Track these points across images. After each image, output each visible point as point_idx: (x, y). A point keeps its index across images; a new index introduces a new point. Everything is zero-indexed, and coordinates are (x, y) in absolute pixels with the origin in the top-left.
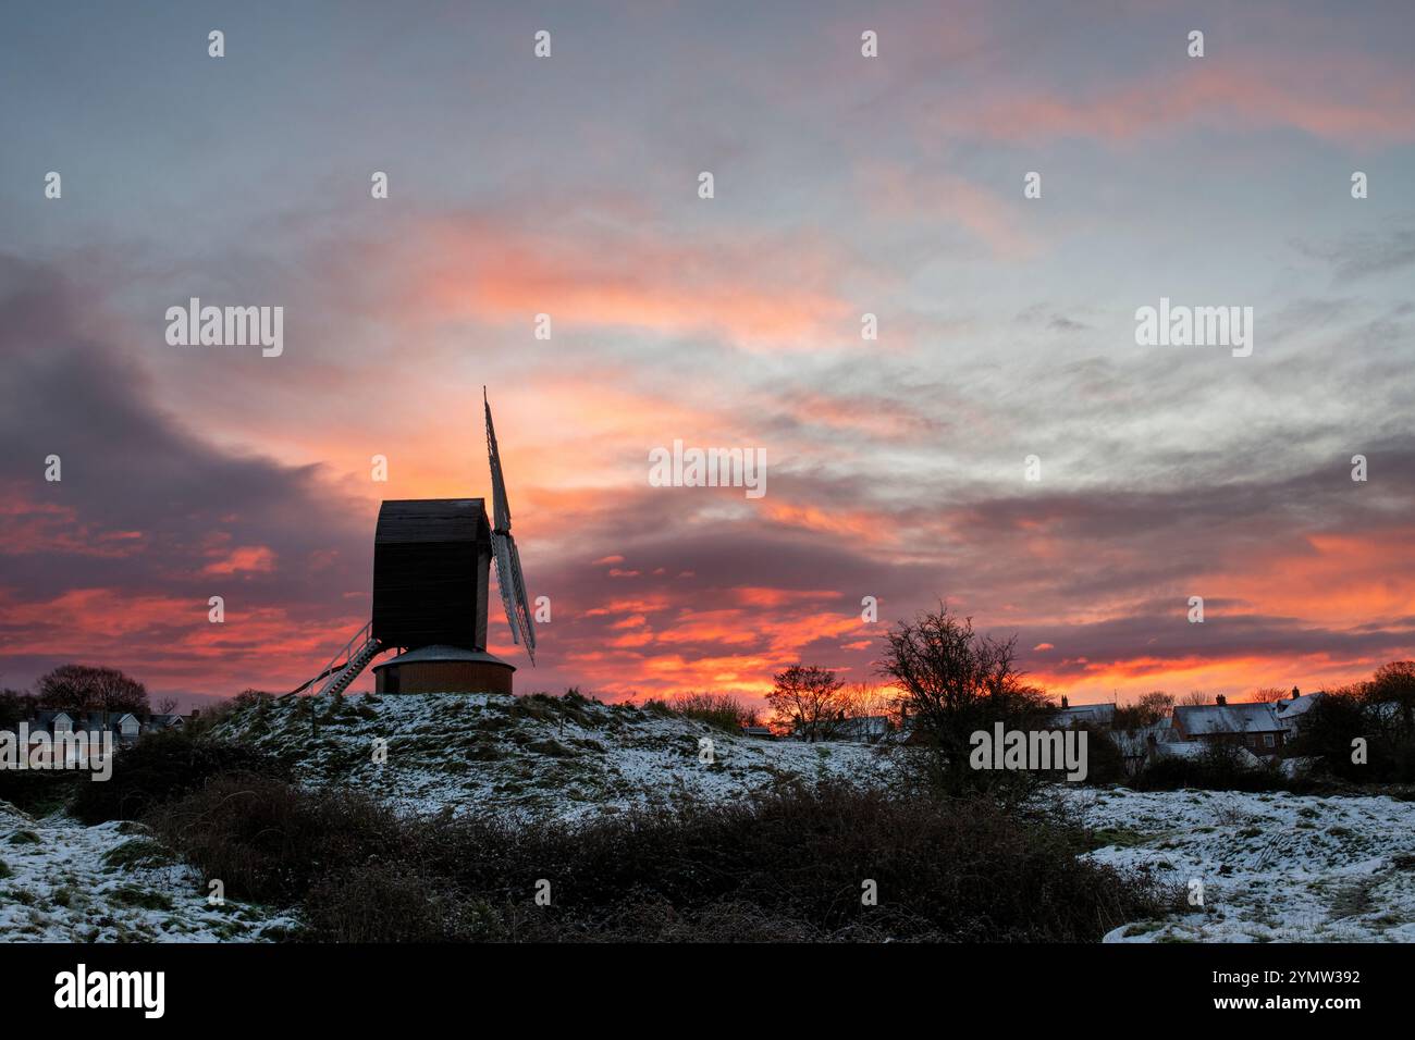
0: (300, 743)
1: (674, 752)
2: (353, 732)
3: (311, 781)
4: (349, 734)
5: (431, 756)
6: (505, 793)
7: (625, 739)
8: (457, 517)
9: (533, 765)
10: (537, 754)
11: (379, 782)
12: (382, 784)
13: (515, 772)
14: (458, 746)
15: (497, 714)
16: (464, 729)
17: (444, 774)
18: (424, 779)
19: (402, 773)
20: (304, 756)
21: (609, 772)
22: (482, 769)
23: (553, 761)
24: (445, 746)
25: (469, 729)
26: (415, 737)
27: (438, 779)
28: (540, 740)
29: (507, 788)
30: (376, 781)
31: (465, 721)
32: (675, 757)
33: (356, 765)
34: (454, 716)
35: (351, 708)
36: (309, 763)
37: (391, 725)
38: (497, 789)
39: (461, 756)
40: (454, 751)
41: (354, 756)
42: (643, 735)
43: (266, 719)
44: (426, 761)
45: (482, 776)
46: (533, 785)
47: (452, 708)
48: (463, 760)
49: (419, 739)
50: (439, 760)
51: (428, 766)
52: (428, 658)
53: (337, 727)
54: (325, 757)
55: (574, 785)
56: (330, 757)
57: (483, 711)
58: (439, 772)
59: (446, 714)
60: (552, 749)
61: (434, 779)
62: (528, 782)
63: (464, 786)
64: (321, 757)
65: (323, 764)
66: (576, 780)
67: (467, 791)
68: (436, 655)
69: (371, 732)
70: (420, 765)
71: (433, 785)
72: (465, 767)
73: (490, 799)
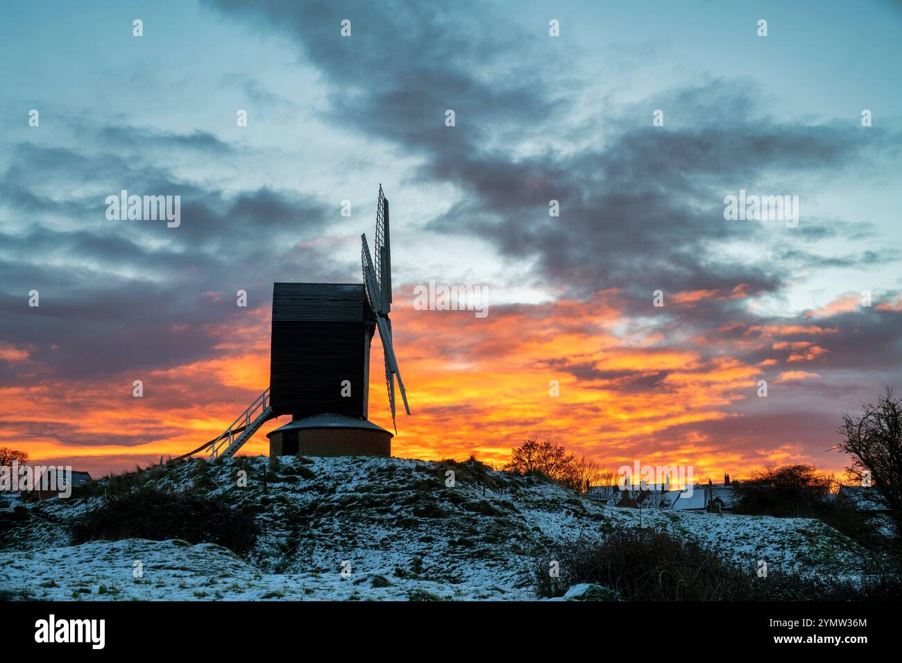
0: (253, 497)
1: (568, 513)
2: (298, 489)
3: (277, 533)
4: (294, 491)
5: (383, 512)
6: (460, 547)
7: (526, 501)
8: (345, 300)
9: (475, 522)
10: (474, 513)
11: (340, 534)
12: (343, 537)
13: (462, 528)
14: (403, 504)
15: (427, 477)
16: (403, 489)
17: (399, 529)
18: (382, 533)
19: (360, 527)
20: (262, 510)
21: (534, 529)
22: (433, 524)
23: (491, 519)
24: (390, 503)
25: (409, 488)
26: (360, 495)
27: (395, 533)
28: (473, 501)
29: (461, 542)
30: (337, 534)
31: (401, 482)
32: (571, 518)
33: (312, 519)
34: (390, 477)
35: (290, 468)
36: (268, 516)
37: (330, 484)
38: (451, 543)
39: (409, 512)
40: (401, 509)
41: (304, 511)
42: (537, 498)
43: (209, 476)
44: (377, 517)
45: (434, 531)
46: (481, 540)
47: (386, 470)
48: (411, 516)
49: (365, 497)
50: (389, 516)
51: (381, 522)
52: (325, 425)
53: (281, 484)
54: (281, 511)
55: (513, 540)
56: (286, 511)
57: (414, 473)
58: (394, 527)
59: (382, 475)
60: (485, 509)
61: (391, 533)
62: (476, 537)
63: (422, 540)
64: (277, 510)
65: (280, 518)
66: (514, 536)
67: (426, 545)
68: (332, 422)
69: (313, 490)
70: (373, 521)
71: (393, 538)
72: (417, 523)
73: (448, 552)
